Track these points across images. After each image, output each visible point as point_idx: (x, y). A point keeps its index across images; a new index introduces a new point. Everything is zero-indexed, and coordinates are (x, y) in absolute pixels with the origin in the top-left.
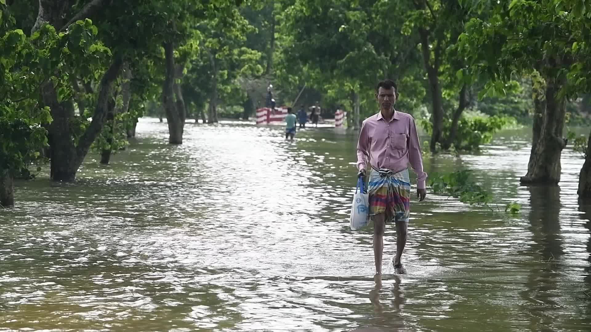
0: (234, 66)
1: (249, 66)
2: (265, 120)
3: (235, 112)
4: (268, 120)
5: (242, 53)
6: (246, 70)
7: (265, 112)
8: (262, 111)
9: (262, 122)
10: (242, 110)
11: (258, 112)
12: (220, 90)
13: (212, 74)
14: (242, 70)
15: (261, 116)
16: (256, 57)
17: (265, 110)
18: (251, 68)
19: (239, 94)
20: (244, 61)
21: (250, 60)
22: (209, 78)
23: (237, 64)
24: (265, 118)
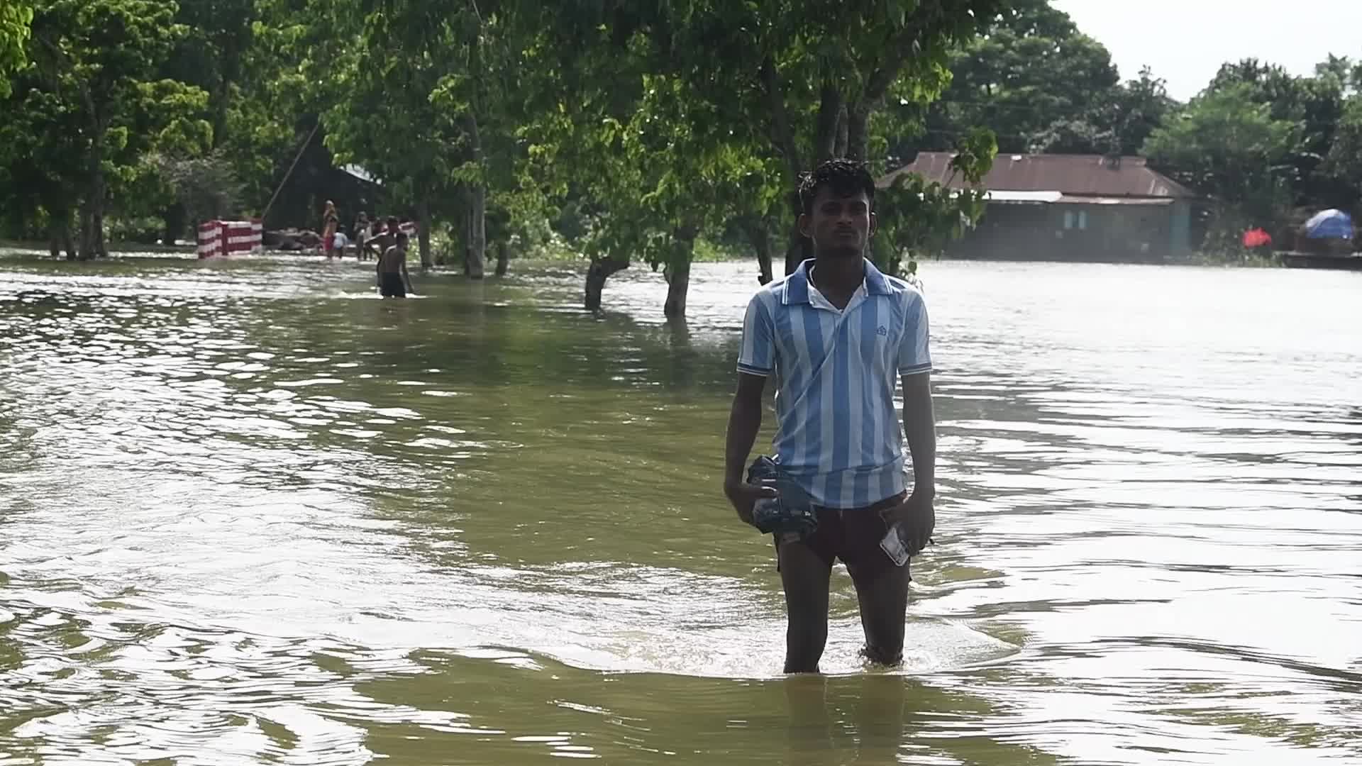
0: (145, 122)
1: (180, 121)
2: (218, 249)
3: (148, 230)
4: (226, 249)
5: (162, 91)
6: (174, 132)
7: (219, 231)
8: (212, 228)
9: (212, 253)
10: (161, 225)
11: (204, 230)
12: (109, 176)
13: (87, 134)
14: (163, 132)
15: (212, 240)
16: (198, 100)
17: (219, 225)
18: (183, 127)
19: (157, 190)
20: (169, 109)
21: (184, 106)
22: (80, 145)
23: (151, 116)
24: (219, 243)
